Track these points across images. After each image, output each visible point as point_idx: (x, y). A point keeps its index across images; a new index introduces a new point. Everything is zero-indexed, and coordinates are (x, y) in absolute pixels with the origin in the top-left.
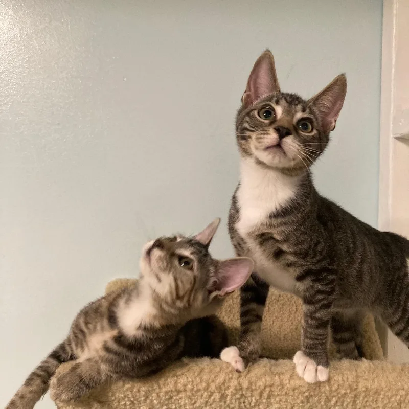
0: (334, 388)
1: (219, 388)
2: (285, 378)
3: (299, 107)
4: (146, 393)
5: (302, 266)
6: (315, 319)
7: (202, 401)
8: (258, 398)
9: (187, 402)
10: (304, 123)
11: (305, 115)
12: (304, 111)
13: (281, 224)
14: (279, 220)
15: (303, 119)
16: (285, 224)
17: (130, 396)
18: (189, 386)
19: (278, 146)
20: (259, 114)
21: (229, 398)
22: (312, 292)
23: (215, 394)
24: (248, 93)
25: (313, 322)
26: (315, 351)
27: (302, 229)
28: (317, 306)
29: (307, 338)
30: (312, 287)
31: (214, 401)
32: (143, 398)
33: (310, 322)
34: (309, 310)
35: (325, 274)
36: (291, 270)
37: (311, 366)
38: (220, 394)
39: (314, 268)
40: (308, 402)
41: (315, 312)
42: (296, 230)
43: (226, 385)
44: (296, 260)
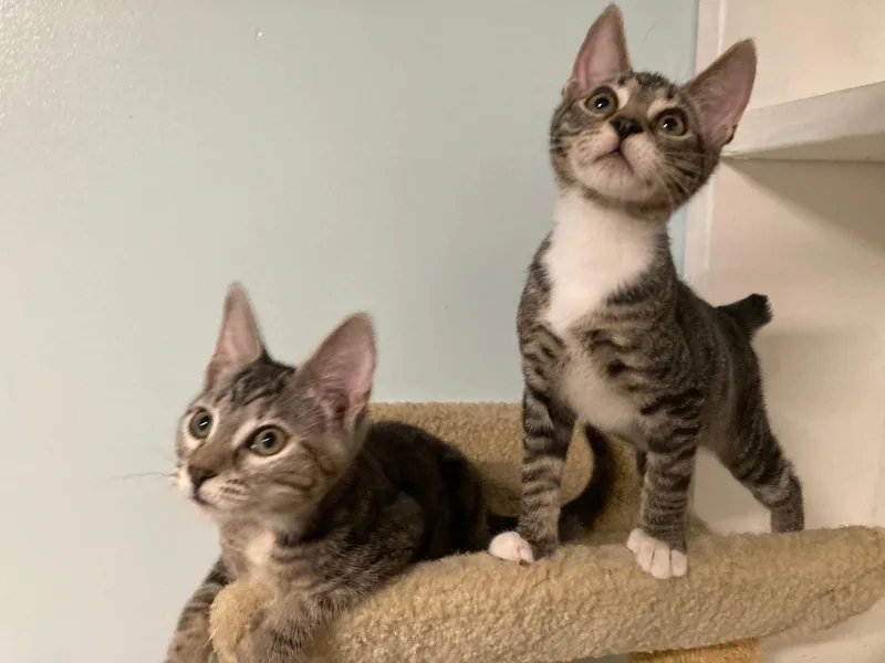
0: (696, 586)
1: (515, 605)
2: (622, 577)
3: (661, 92)
4: (390, 626)
5: (654, 390)
6: (671, 476)
7: (483, 628)
8: (574, 612)
9: (457, 632)
10: (670, 118)
11: (673, 104)
12: (670, 97)
13: (628, 317)
14: (625, 309)
15: (667, 112)
16: (635, 316)
17: (363, 634)
18: (466, 608)
19: (618, 152)
20: (586, 104)
21: (527, 619)
22: (668, 432)
23: (506, 616)
24: (574, 80)
25: (667, 482)
26: (666, 527)
27: (663, 328)
28: (675, 455)
29: (655, 506)
30: (668, 424)
31: (503, 627)
32: (382, 636)
33: (661, 480)
34: (660, 462)
35: (691, 399)
36: (636, 396)
37: (663, 552)
38: (516, 615)
39: (674, 393)
40: (653, 610)
41: (671, 465)
42: (654, 329)
43: (527, 599)
44: (647, 382)
